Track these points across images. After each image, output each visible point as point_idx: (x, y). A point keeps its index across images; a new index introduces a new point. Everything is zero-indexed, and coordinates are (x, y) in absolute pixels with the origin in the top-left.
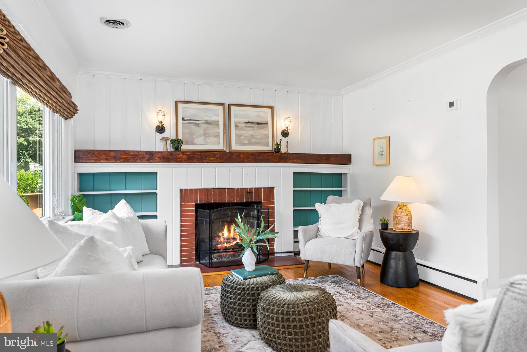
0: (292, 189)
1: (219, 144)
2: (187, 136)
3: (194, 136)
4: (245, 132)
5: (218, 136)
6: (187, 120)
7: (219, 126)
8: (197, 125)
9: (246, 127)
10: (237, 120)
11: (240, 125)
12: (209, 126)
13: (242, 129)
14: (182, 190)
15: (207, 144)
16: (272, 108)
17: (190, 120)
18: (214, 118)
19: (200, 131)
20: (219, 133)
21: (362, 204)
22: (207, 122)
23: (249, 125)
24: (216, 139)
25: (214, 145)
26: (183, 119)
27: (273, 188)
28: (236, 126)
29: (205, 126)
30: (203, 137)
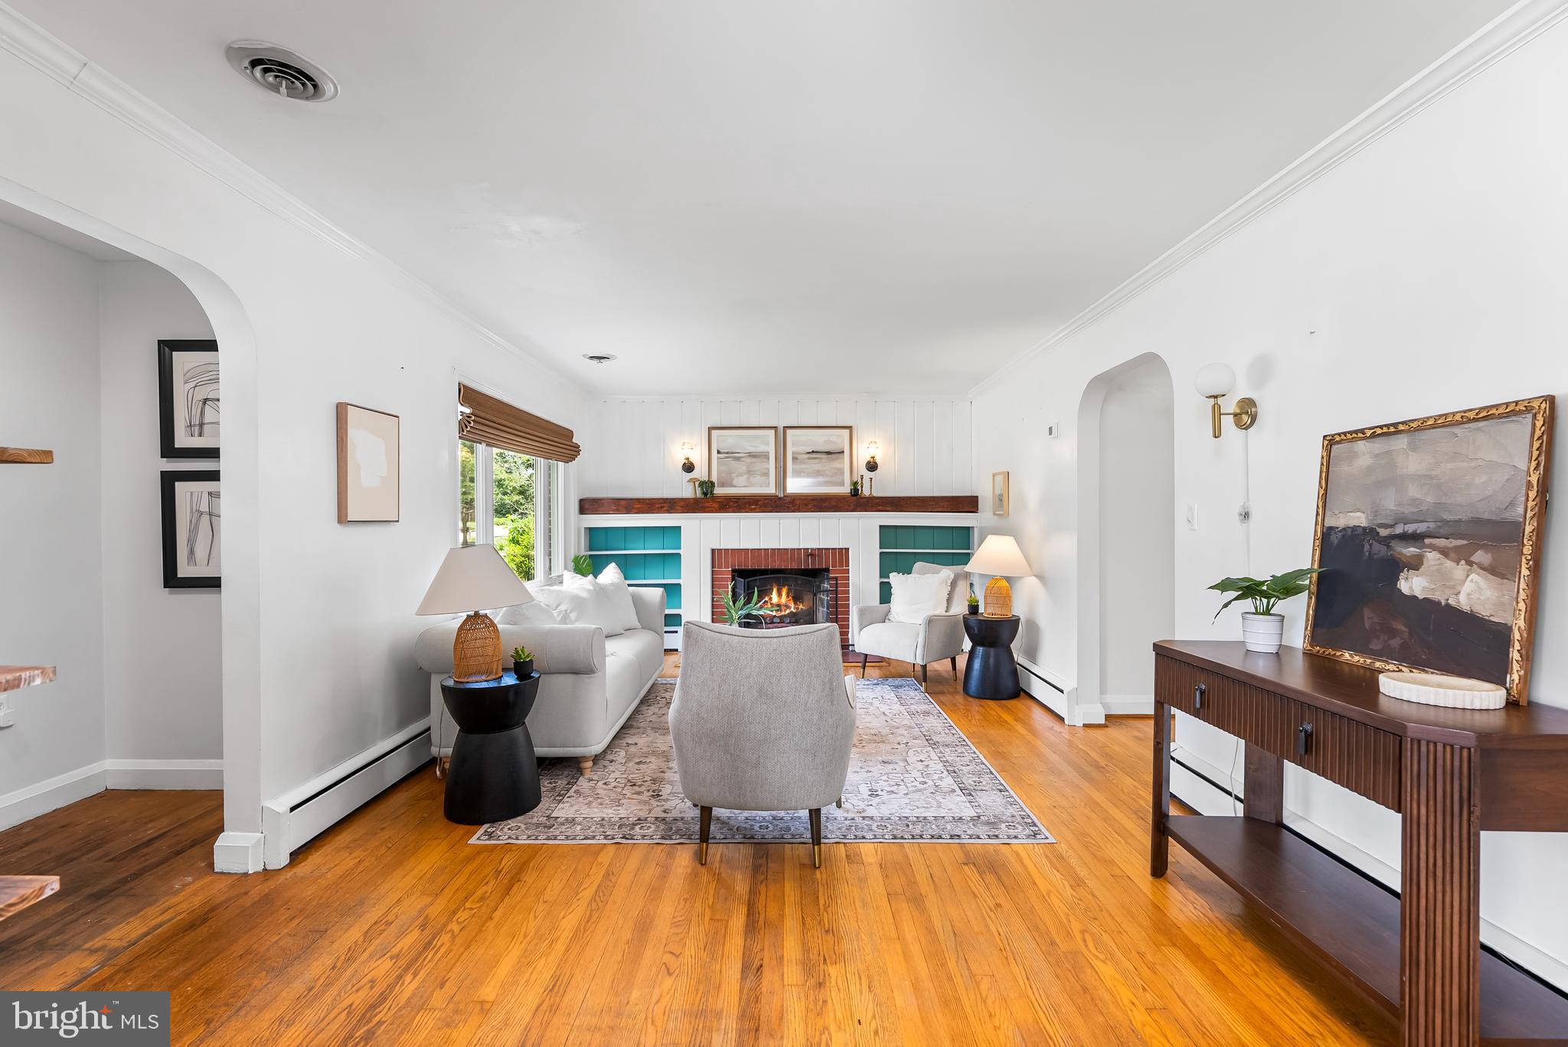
0: (878, 551)
1: (768, 485)
2: (723, 475)
3: (733, 475)
4: (808, 466)
5: (767, 474)
6: (724, 453)
7: (769, 458)
8: (738, 459)
9: (809, 458)
10: (795, 449)
11: (799, 456)
12: (754, 460)
13: (802, 462)
14: (713, 551)
15: (750, 485)
16: (850, 428)
17: (727, 453)
18: (762, 448)
19: (741, 467)
20: (768, 469)
21: (952, 576)
22: (752, 455)
23: (814, 455)
24: (764, 478)
25: (761, 486)
26: (719, 452)
27: (847, 550)
28: (794, 459)
29: (749, 460)
30: (745, 476)
